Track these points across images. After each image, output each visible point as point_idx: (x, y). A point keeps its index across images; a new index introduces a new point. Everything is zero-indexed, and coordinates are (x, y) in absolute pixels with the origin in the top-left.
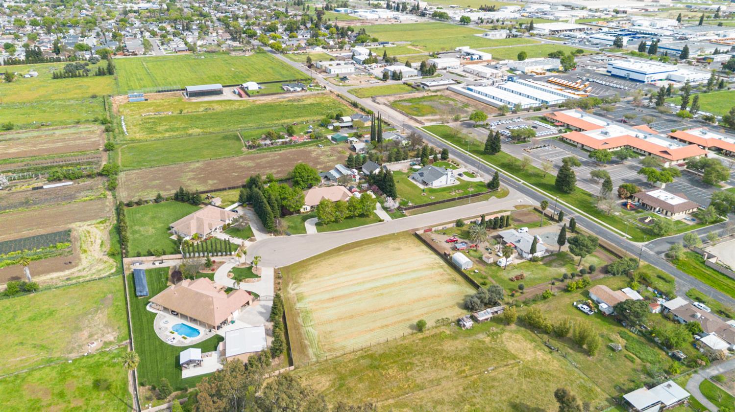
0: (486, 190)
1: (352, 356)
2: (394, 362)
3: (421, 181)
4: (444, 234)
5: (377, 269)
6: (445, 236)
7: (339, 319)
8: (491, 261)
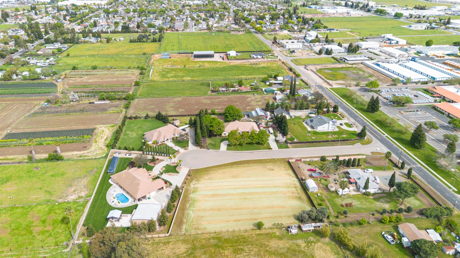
0: (355, 137)
1: (207, 236)
2: (232, 246)
3: (310, 125)
4: (309, 164)
5: (251, 181)
6: (310, 166)
7: (211, 209)
8: (333, 189)
